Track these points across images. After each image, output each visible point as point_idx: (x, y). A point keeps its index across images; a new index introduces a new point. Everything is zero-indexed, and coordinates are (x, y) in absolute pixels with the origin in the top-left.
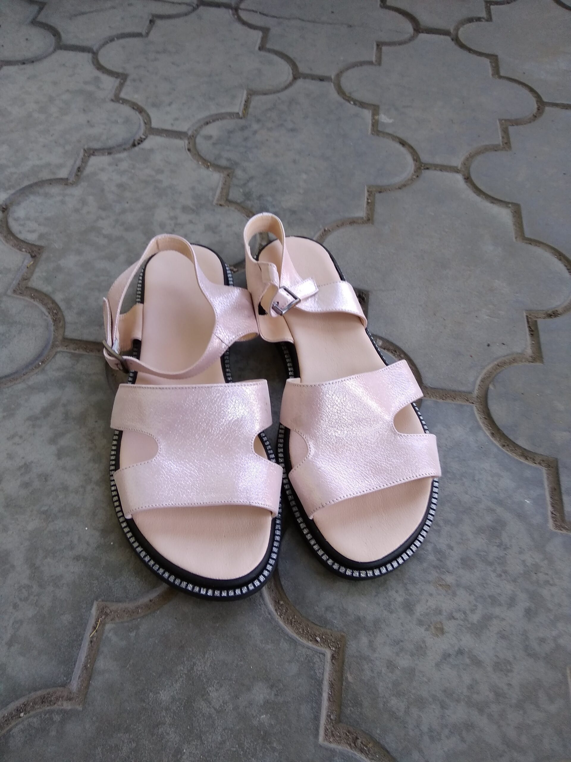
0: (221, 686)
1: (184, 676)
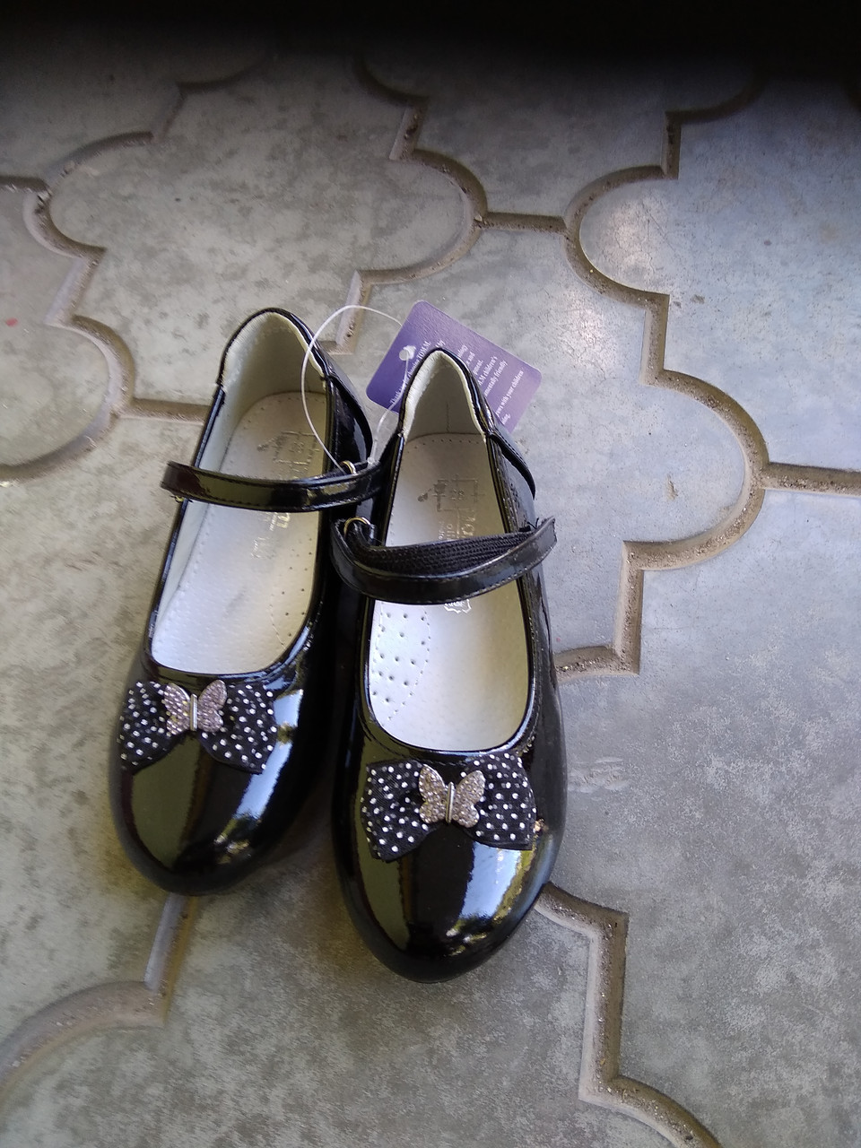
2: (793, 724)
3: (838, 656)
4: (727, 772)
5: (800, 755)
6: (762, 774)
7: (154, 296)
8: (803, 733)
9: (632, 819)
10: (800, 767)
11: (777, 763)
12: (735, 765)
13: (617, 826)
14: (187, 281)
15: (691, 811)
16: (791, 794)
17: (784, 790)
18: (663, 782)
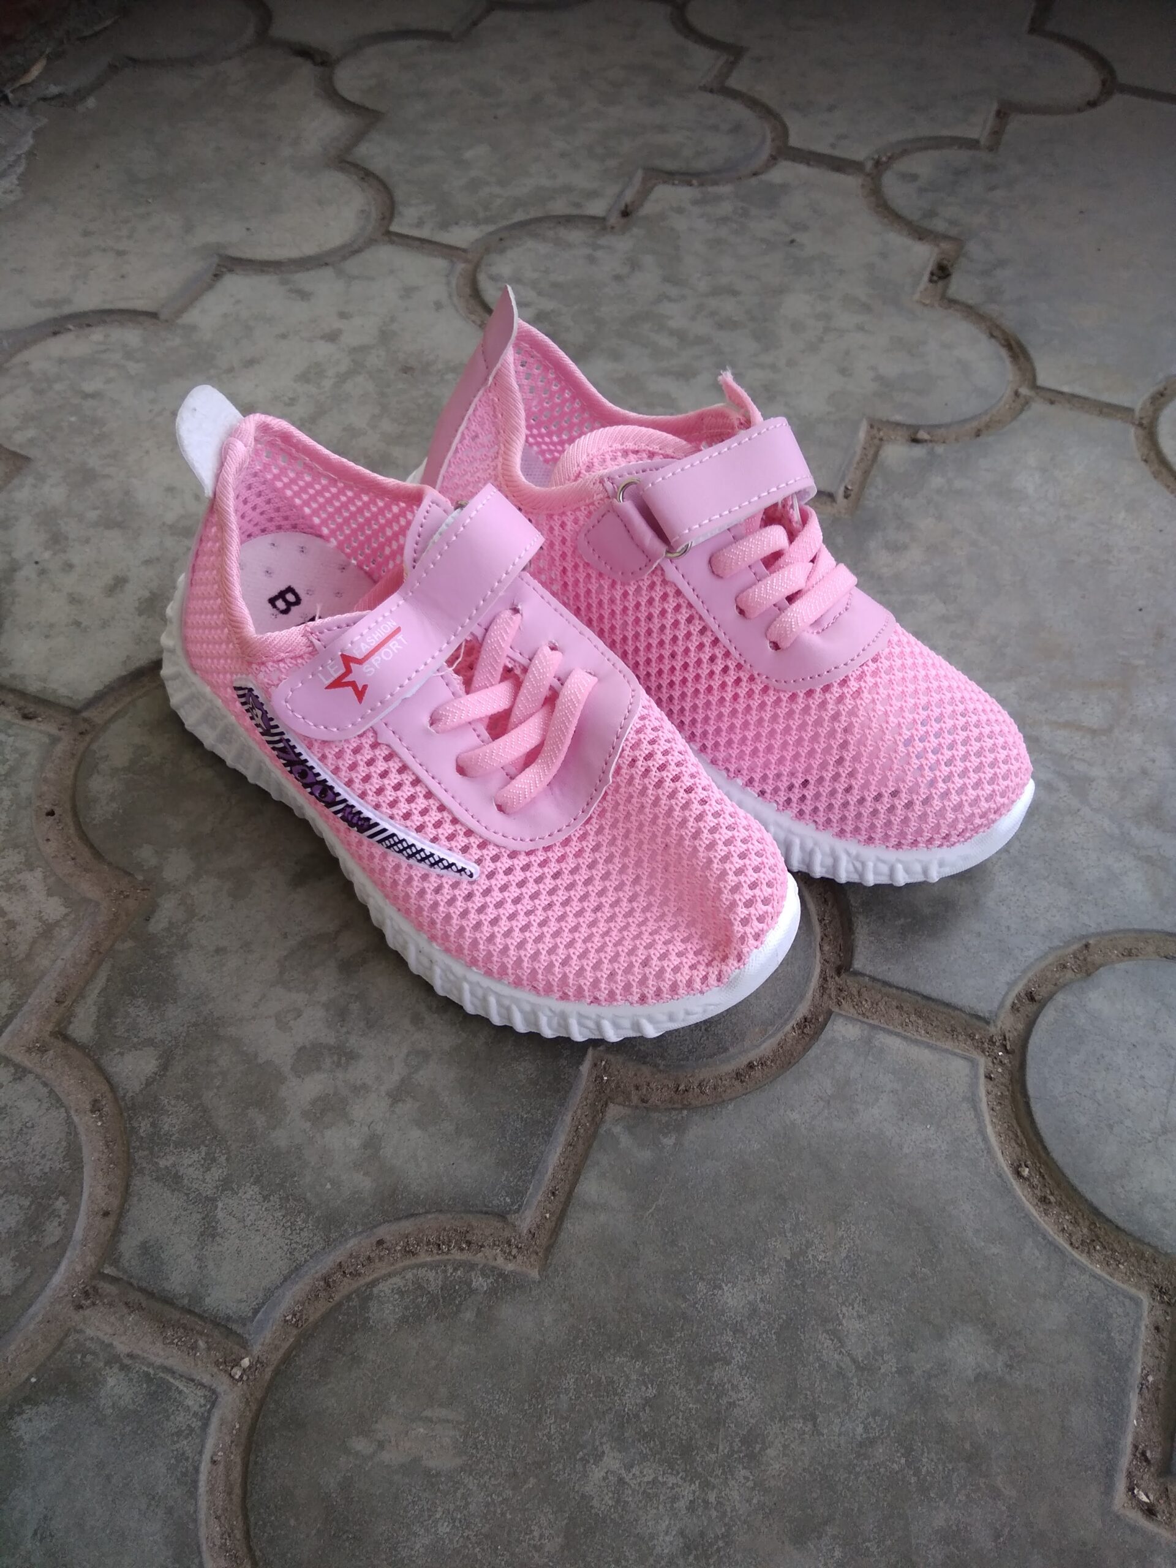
0: (871, 1312)
1: (783, 1264)
2: (753, 1421)
3: (860, 1317)
4: (621, 1481)
5: (746, 1478)
6: (675, 1499)
7: (67, 538)
8: (763, 1443)
9: (444, 1529)
10: (740, 1502)
11: (706, 1485)
12: (638, 1473)
13: (415, 1534)
14: (120, 525)
15: (541, 1536)
16: (711, 1545)
17: (702, 1534)
18: (515, 1474)
